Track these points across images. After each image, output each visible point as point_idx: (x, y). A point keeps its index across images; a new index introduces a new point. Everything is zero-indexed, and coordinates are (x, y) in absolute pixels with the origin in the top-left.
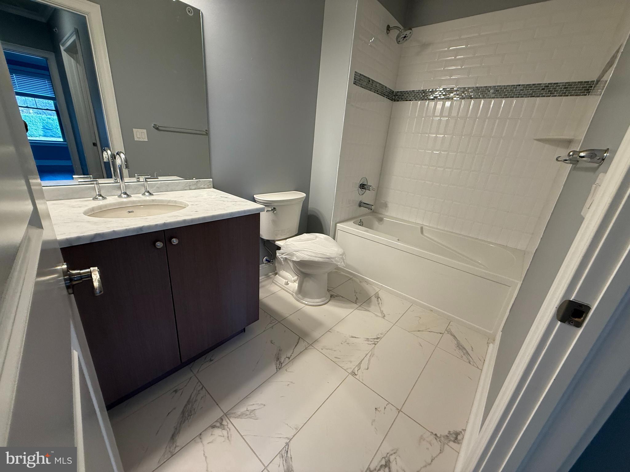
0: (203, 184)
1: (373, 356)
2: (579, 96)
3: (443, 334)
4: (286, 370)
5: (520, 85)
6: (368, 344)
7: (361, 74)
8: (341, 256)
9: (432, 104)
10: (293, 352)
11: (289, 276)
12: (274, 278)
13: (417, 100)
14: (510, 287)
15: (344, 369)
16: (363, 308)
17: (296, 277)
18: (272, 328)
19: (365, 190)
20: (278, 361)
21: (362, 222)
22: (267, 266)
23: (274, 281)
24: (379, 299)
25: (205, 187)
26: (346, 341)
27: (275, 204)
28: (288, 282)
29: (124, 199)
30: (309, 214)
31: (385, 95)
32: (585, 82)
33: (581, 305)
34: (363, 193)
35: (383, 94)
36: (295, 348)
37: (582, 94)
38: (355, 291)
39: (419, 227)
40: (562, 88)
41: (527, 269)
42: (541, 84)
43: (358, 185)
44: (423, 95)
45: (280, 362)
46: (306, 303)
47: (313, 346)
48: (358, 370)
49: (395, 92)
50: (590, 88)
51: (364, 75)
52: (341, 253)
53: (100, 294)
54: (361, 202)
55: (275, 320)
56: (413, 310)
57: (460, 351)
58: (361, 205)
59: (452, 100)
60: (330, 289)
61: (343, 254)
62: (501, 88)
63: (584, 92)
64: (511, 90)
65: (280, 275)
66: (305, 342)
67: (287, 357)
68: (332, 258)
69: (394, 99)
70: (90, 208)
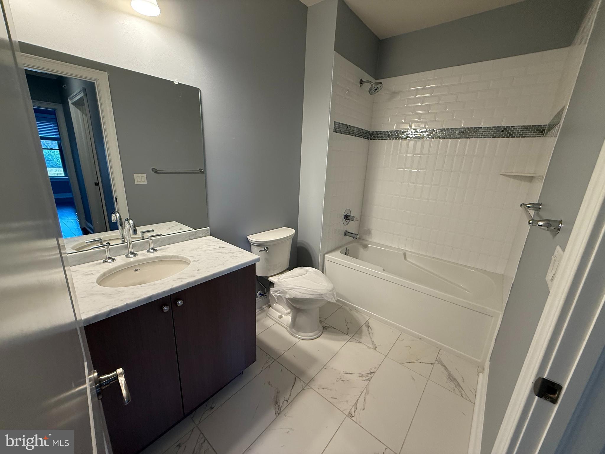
0: (201, 233)
1: (368, 394)
2: (535, 137)
3: (434, 364)
4: (285, 415)
5: (481, 128)
6: (362, 380)
7: (339, 123)
8: (331, 292)
9: (405, 142)
10: (291, 393)
11: (282, 309)
12: (268, 312)
13: (391, 139)
14: (493, 317)
15: (341, 411)
16: (354, 339)
17: (289, 311)
18: (269, 368)
19: (349, 221)
20: (277, 406)
21: (348, 250)
22: (261, 299)
23: (268, 314)
24: (370, 328)
25: (203, 235)
26: (341, 378)
27: (268, 244)
28: (281, 315)
29: (132, 259)
30: (298, 245)
31: (362, 136)
32: (539, 126)
33: (553, 384)
34: (347, 223)
35: (360, 135)
36: (292, 389)
37: (537, 136)
38: (346, 321)
39: (402, 253)
40: (519, 131)
41: (507, 302)
42: (500, 127)
43: (343, 216)
44: (396, 135)
45: (279, 406)
46: (300, 337)
47: (309, 386)
48: (354, 411)
49: (371, 132)
50: (544, 131)
51: (343, 123)
52: (331, 289)
53: (128, 403)
54: (346, 232)
55: (271, 358)
56: (403, 339)
57: (452, 383)
58: (347, 235)
59: (423, 140)
60: (322, 320)
61: (334, 289)
62: (466, 130)
63: (539, 134)
64: (475, 132)
65: (273, 308)
66: (301, 381)
67: (285, 400)
68: (322, 295)
69: (370, 138)
70: (102, 274)
